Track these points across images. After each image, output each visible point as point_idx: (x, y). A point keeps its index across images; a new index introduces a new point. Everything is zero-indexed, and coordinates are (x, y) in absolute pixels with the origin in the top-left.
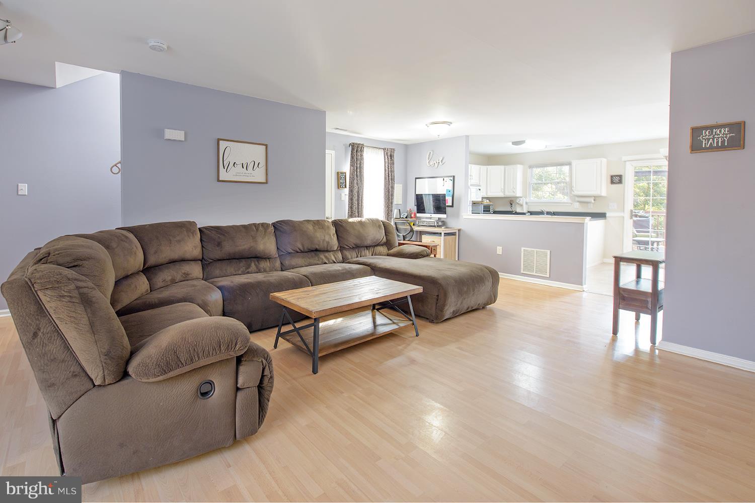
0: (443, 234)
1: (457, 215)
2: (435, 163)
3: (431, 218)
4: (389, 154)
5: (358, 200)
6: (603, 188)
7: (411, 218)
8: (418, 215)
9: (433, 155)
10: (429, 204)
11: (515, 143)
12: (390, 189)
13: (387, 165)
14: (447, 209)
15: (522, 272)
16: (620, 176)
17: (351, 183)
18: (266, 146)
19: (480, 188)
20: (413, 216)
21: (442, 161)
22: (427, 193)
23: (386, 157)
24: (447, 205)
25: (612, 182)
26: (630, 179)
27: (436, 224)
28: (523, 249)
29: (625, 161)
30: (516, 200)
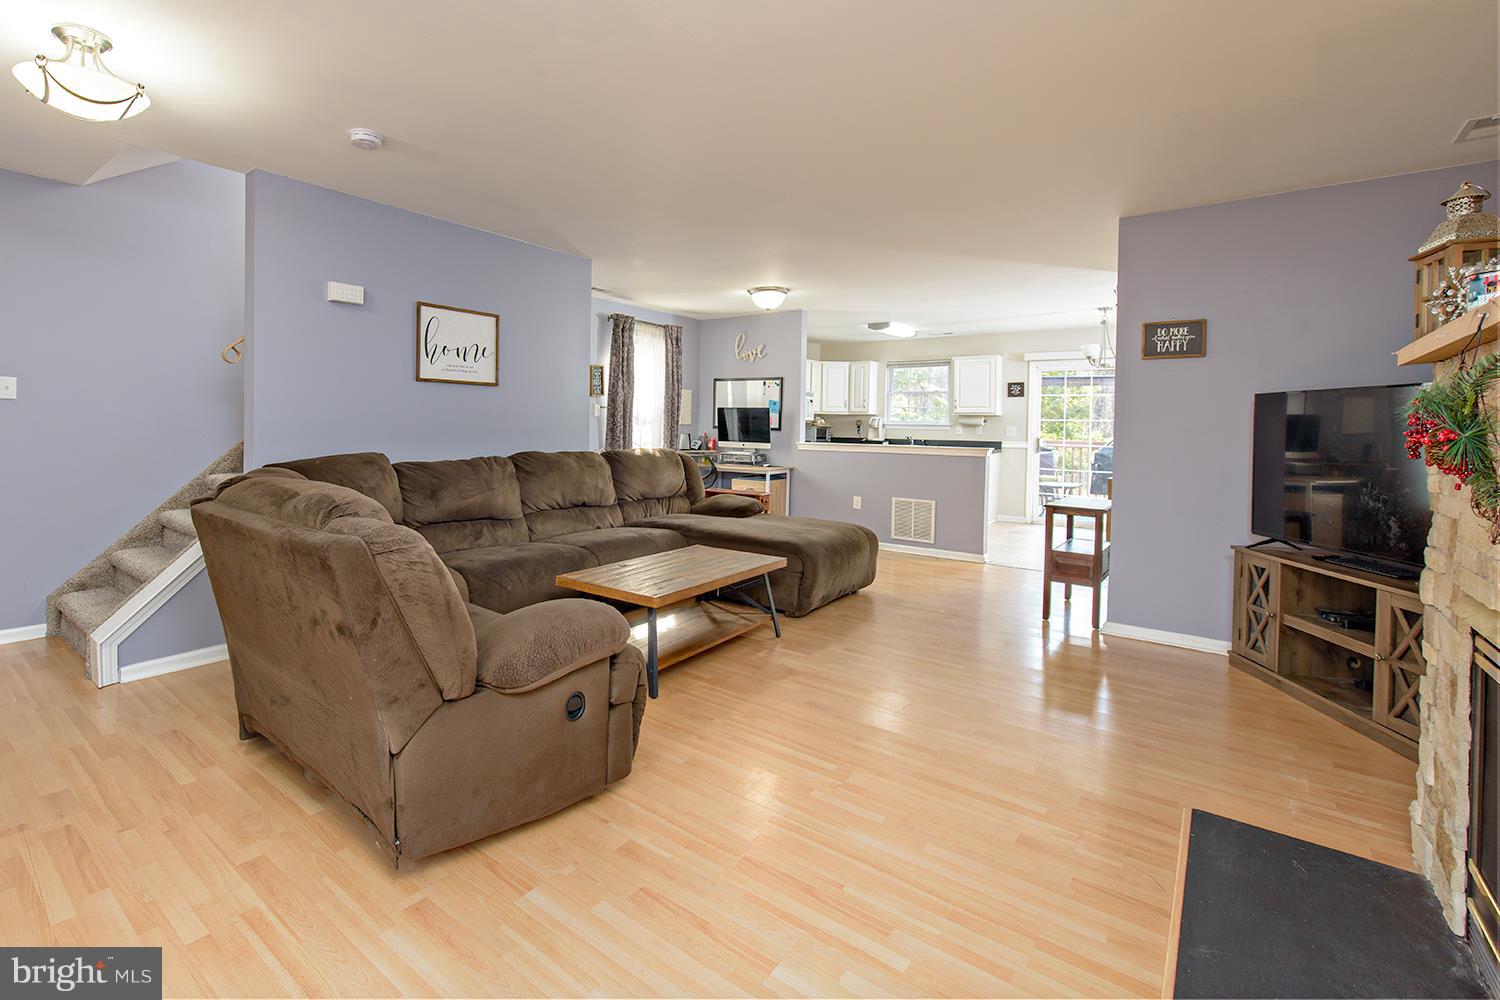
0: (768, 477)
1: (789, 445)
2: (750, 353)
3: (742, 450)
4: (675, 335)
5: (624, 417)
6: (1000, 404)
7: (709, 449)
8: (721, 444)
9: (746, 340)
10: (733, 426)
11: (873, 326)
12: (676, 398)
13: (670, 355)
14: (772, 433)
15: (893, 536)
16: (1022, 385)
17: (613, 386)
18: (497, 317)
19: (811, 398)
20: (710, 445)
21: (761, 352)
22: (729, 406)
23: (669, 341)
24: (771, 426)
25: (1010, 394)
26: (1034, 389)
27: (753, 460)
28: (894, 499)
29: (1028, 362)
30: (867, 421)
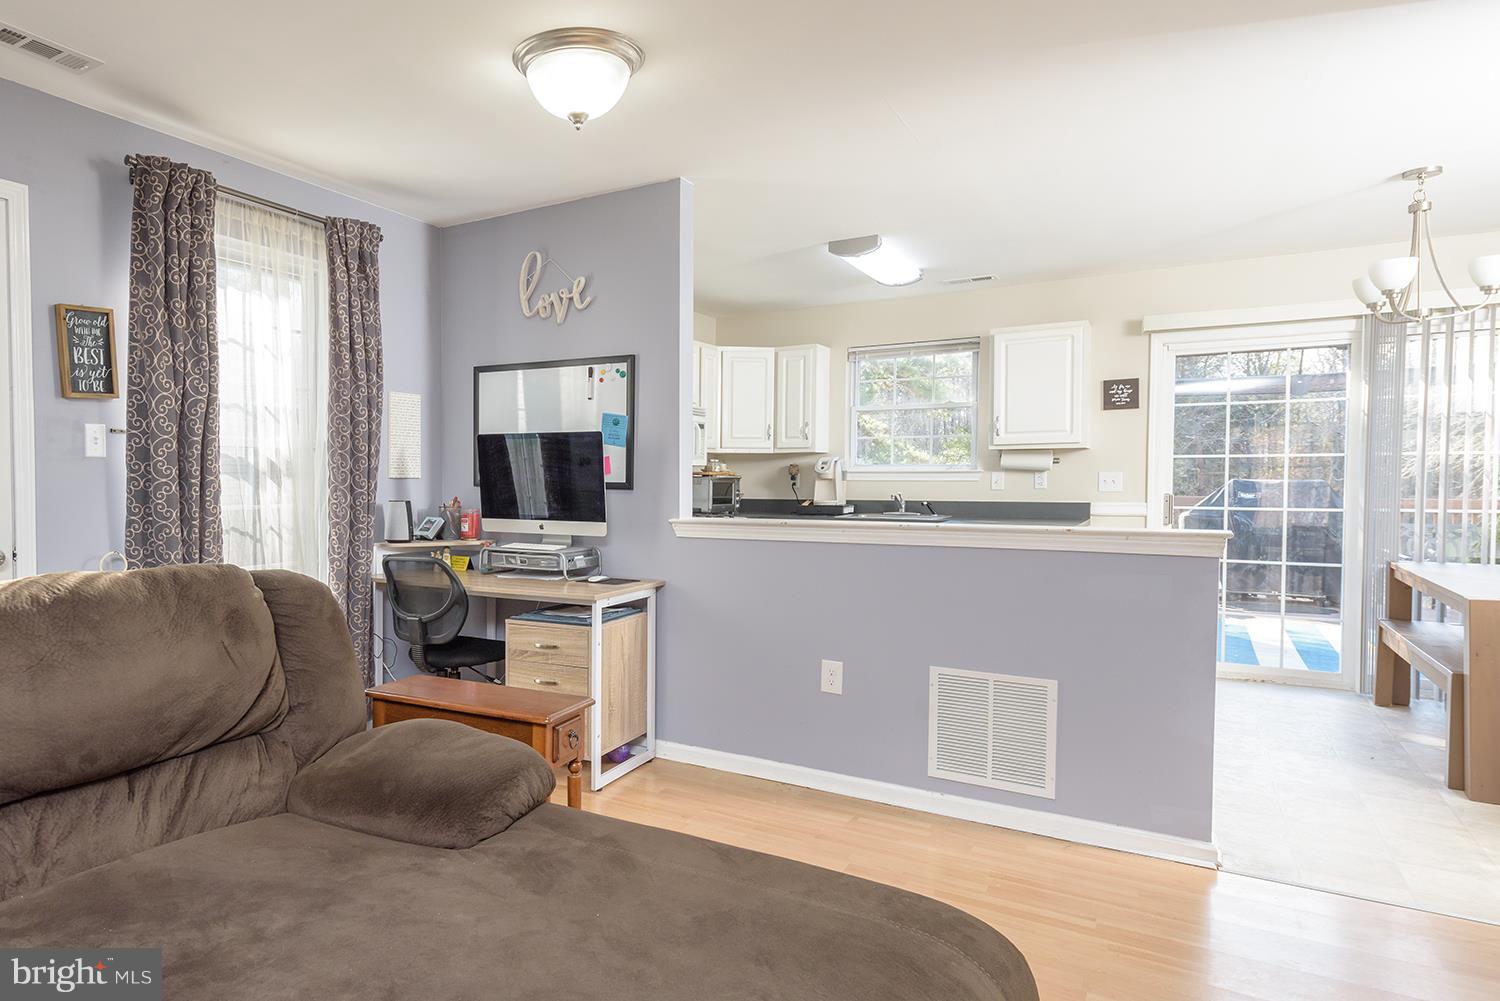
0: (598, 611)
1: (651, 524)
2: (554, 297)
3: (538, 539)
4: (352, 247)
6: (1082, 422)
7: (461, 536)
8: (491, 525)
9: (544, 267)
10: (529, 476)
11: (839, 248)
12: (363, 410)
13: (343, 295)
14: (612, 498)
16: (1132, 383)
17: (143, 369)
20: (466, 526)
21: (582, 294)
22: (522, 429)
23: (339, 260)
24: (607, 479)
25: (1109, 404)
26: (1159, 391)
27: (565, 566)
28: (935, 672)
29: (1150, 333)
30: (813, 466)
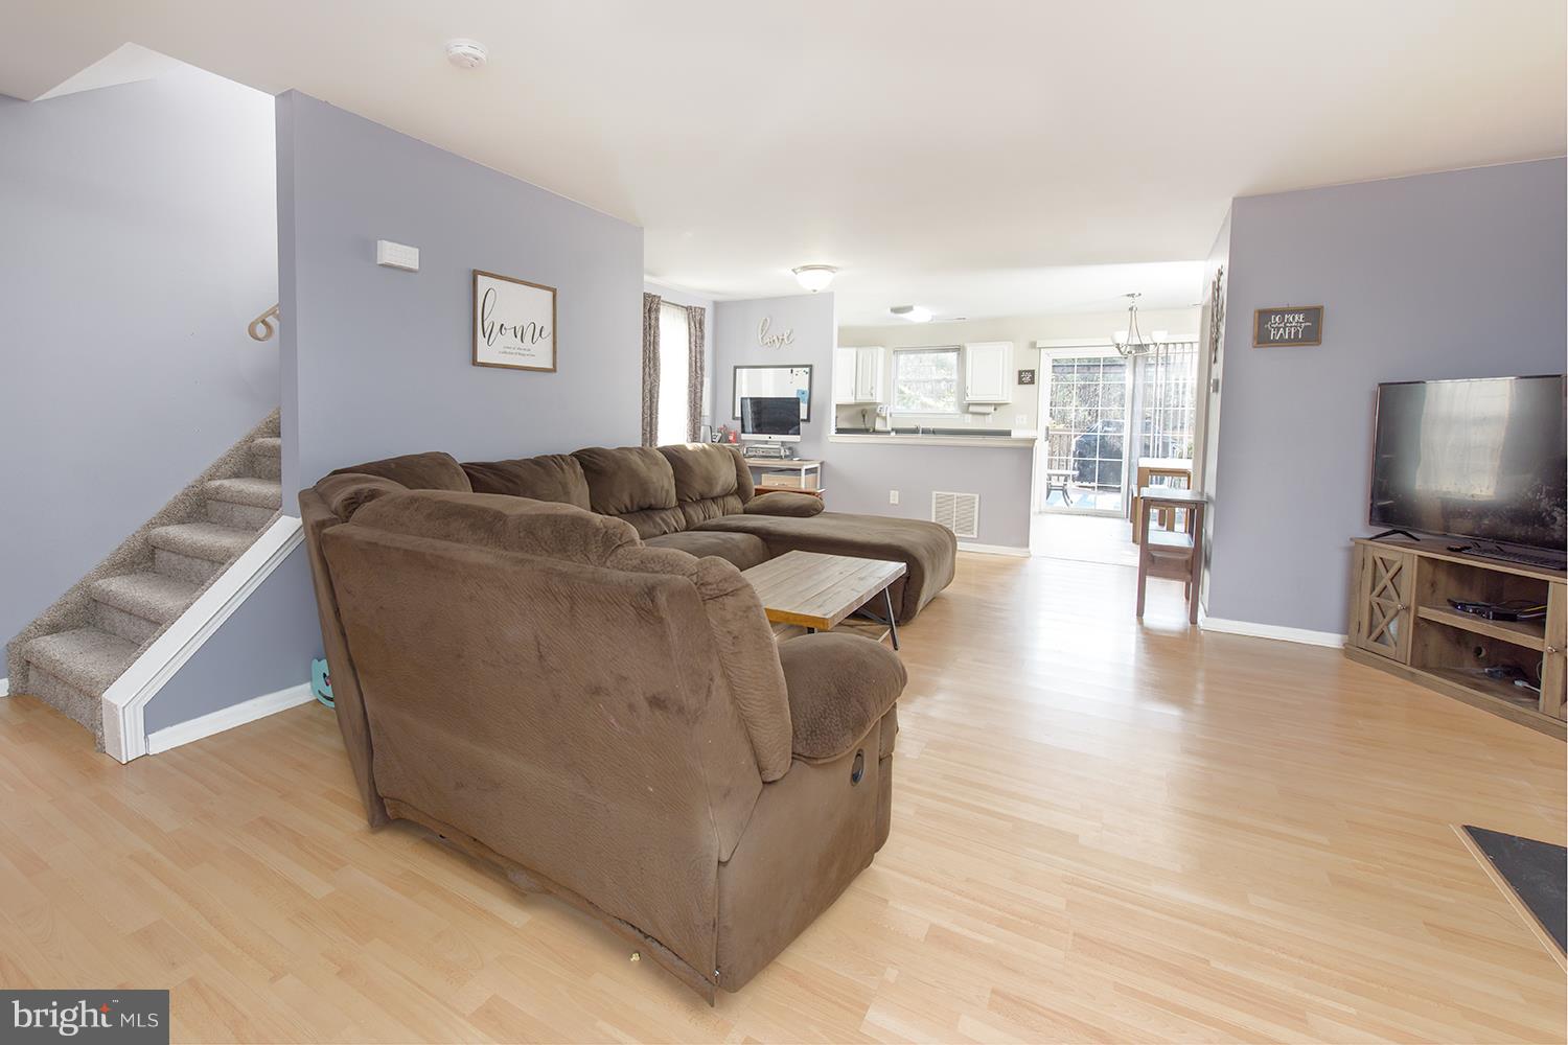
1: (818, 437)
2: (775, 338)
3: (768, 442)
4: (698, 318)
5: (651, 408)
6: (1008, 390)
7: (730, 441)
8: (745, 437)
9: (771, 324)
11: (896, 310)
12: (699, 387)
13: (693, 339)
14: (802, 424)
16: (1033, 372)
18: (554, 291)
20: (731, 438)
21: (789, 336)
23: (693, 324)
24: (801, 417)
25: (1021, 382)
26: (1045, 376)
27: (782, 453)
28: (934, 493)
29: (1040, 348)
30: (875, 410)
